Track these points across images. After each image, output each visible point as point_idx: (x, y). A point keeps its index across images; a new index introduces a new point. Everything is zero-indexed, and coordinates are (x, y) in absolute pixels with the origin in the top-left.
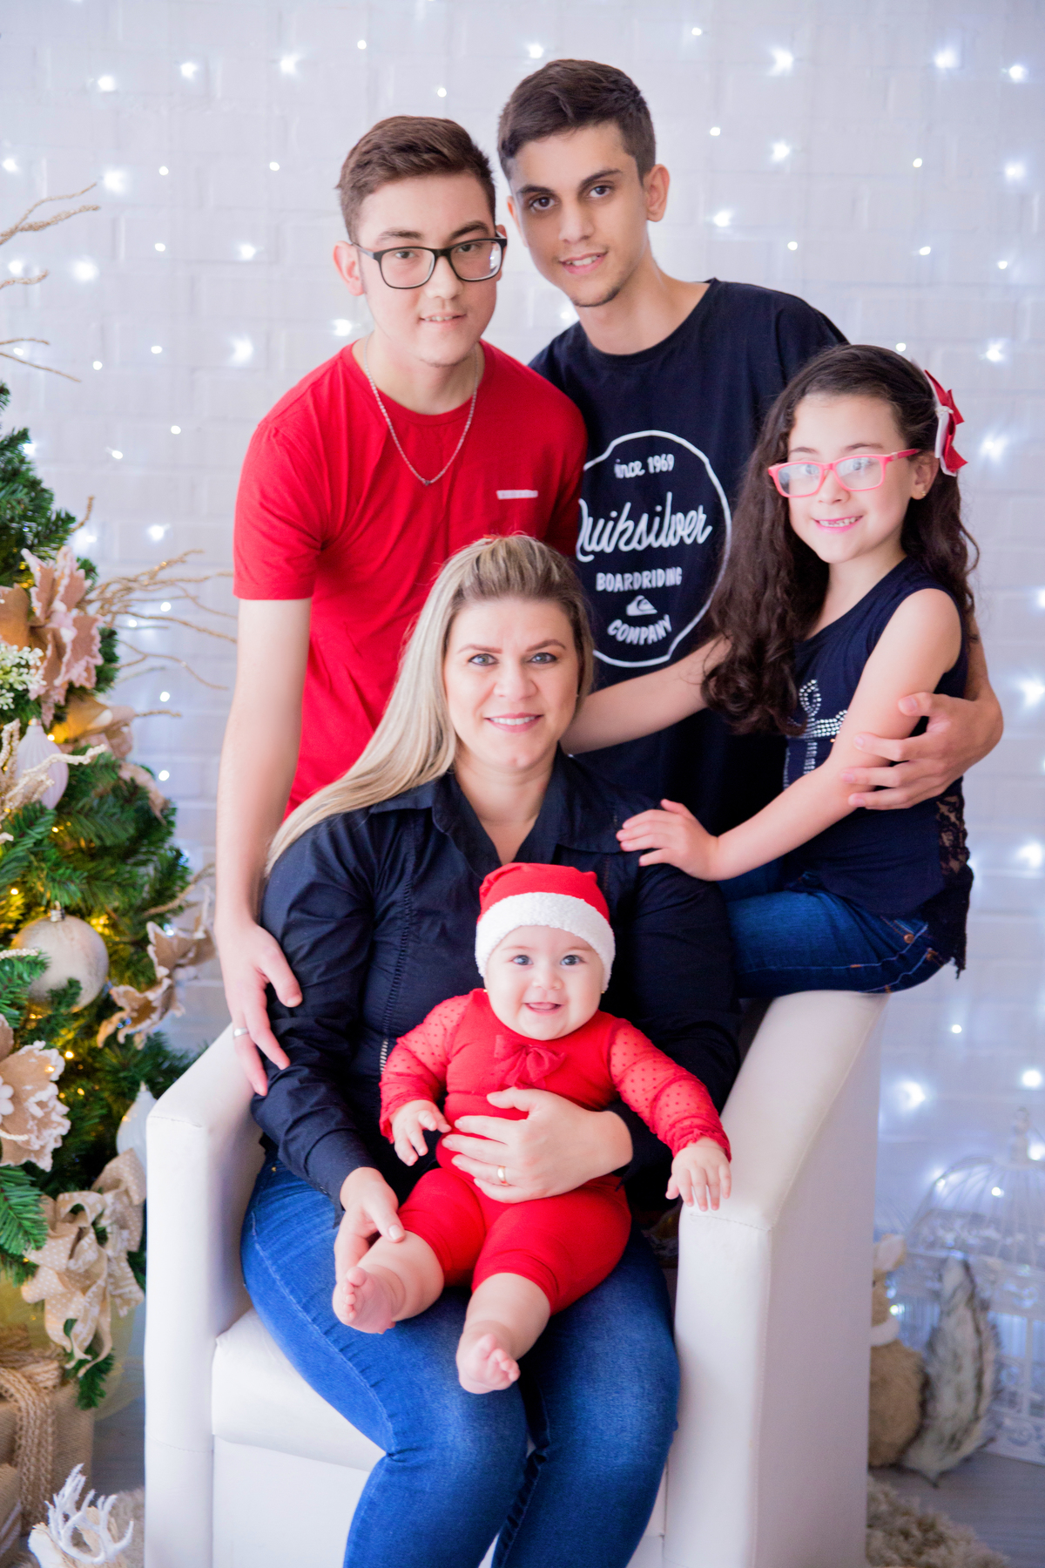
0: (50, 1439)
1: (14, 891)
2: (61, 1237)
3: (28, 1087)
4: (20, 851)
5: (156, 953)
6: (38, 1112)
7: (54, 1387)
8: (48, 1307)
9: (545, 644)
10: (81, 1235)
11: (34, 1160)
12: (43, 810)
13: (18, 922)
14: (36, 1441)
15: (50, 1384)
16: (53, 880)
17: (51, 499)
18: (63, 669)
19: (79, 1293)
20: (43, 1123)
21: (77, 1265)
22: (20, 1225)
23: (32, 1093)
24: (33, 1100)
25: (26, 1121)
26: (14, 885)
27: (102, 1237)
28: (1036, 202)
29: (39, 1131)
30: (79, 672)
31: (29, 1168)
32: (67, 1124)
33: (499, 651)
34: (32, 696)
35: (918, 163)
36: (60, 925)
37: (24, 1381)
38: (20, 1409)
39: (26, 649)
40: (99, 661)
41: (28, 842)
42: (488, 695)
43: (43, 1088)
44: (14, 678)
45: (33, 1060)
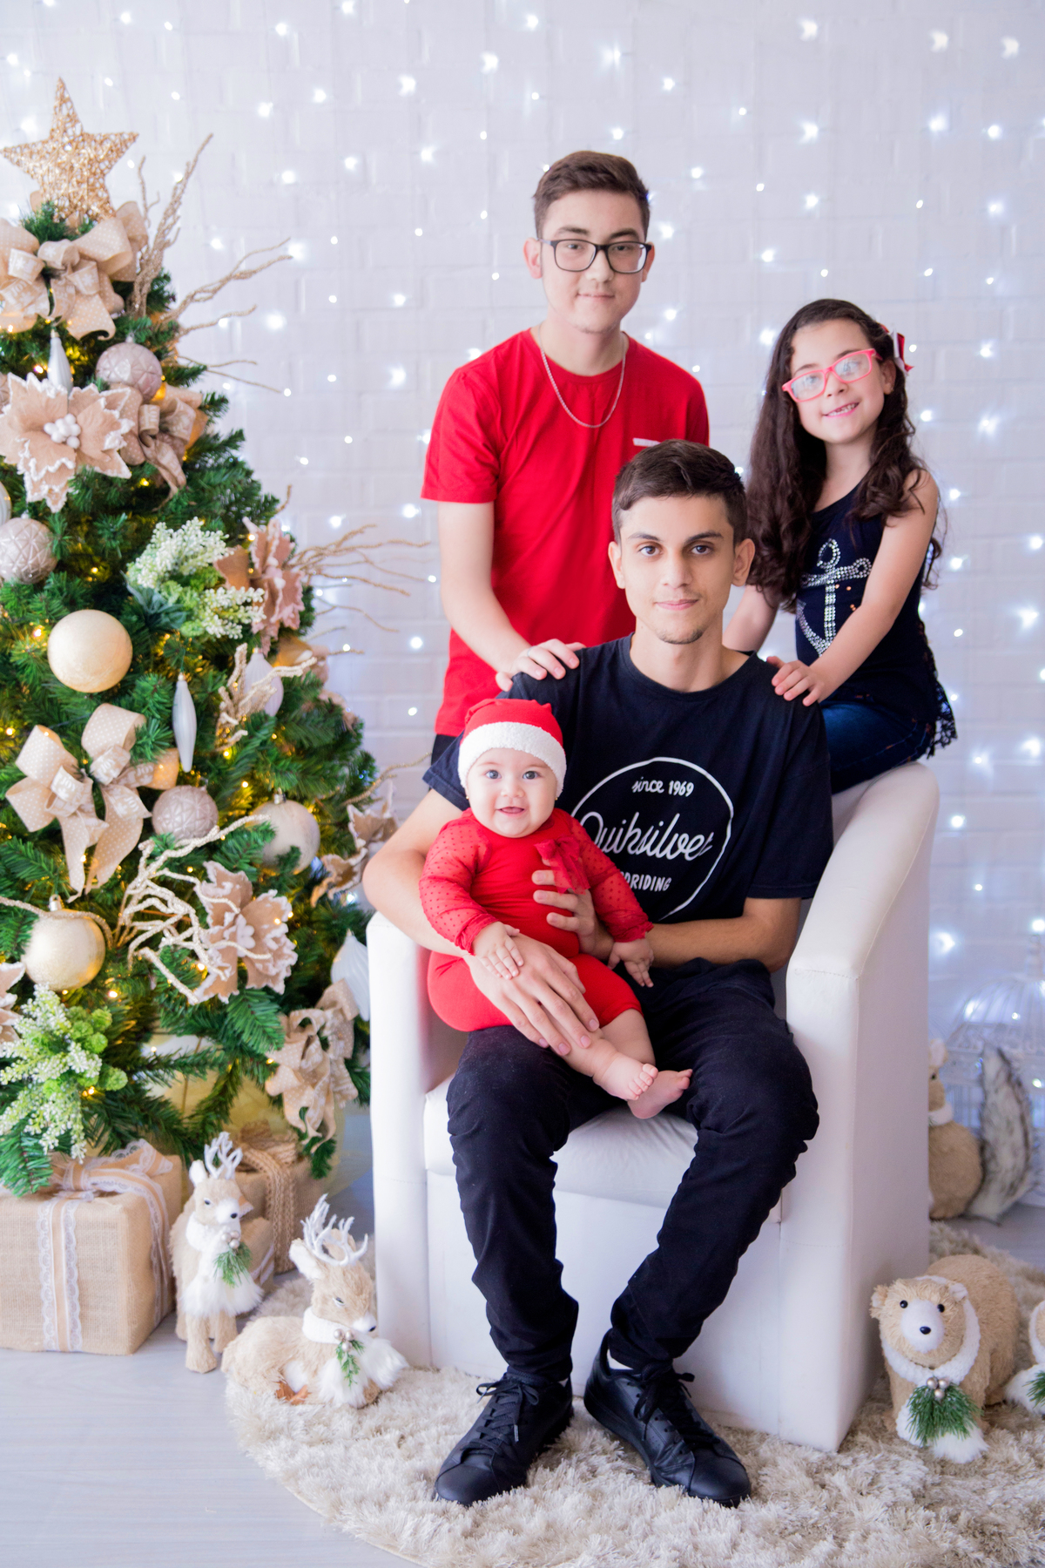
0: (292, 1202)
1: (245, 784)
2: (296, 1042)
3: (266, 927)
4: (250, 749)
5: (356, 828)
6: (274, 946)
7: (293, 1162)
8: (286, 1100)
10: (309, 1042)
11: (271, 985)
12: (267, 717)
13: (251, 805)
14: (282, 1202)
15: (289, 1160)
16: (276, 771)
17: (259, 488)
18: (277, 609)
19: (309, 1088)
20: (278, 955)
21: (308, 1065)
22: (264, 1032)
23: (269, 930)
24: (269, 936)
26: (245, 778)
27: (325, 1044)
28: (1014, 230)
29: (275, 960)
30: (288, 613)
31: (267, 990)
32: (295, 956)
34: (255, 630)
35: (920, 204)
36: (282, 806)
37: (270, 1158)
38: (268, 1178)
39: (251, 589)
40: (302, 608)
41: (256, 742)
43: (275, 928)
44: (241, 614)
45: (268, 905)
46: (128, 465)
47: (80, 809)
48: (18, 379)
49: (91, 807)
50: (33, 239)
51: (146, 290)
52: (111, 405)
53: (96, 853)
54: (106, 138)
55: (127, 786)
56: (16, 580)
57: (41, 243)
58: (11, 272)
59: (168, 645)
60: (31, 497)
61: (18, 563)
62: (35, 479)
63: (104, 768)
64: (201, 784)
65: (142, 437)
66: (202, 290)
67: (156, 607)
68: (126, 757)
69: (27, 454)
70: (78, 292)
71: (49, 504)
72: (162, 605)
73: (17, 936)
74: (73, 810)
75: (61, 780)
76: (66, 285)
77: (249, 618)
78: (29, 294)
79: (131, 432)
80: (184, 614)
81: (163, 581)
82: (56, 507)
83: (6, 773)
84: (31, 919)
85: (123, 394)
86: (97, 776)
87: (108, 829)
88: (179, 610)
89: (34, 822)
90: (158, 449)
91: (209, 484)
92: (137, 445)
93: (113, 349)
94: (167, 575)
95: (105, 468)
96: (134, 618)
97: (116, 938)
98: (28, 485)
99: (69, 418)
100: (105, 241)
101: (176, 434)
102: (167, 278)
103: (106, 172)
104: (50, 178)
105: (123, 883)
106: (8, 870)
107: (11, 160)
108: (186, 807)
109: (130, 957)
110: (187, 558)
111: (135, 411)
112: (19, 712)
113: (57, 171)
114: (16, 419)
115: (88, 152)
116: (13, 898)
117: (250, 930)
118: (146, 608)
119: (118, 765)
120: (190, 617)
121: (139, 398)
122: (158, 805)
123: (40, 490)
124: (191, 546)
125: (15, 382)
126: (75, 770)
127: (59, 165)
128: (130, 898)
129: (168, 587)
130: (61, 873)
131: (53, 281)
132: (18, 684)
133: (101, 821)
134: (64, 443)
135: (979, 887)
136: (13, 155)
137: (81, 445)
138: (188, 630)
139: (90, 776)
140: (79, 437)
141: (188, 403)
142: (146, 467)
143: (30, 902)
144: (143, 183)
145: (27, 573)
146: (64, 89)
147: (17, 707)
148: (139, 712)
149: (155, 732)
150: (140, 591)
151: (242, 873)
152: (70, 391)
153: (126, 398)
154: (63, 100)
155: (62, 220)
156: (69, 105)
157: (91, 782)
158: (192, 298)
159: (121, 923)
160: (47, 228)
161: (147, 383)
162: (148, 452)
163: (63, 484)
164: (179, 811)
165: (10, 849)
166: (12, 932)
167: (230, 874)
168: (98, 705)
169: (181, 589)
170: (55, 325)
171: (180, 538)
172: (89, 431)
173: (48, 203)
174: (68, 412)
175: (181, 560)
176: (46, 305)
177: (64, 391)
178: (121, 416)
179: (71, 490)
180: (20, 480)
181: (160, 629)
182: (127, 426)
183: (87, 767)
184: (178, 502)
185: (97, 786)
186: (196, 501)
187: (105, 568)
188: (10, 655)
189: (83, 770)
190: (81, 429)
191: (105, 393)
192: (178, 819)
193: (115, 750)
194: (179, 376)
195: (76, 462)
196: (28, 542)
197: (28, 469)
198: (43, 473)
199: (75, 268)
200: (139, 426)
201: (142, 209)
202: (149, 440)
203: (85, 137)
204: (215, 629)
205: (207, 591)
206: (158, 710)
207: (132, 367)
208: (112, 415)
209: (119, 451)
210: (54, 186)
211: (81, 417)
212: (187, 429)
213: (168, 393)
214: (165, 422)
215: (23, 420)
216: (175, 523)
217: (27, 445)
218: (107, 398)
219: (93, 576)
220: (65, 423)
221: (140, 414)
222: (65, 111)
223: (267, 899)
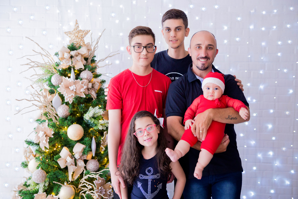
1: (106, 158)
3: (108, 189)
6: (109, 194)
13: (106, 163)
23: (108, 190)
25: (107, 195)
28: (267, 48)
29: (109, 197)
35: (248, 43)
43: (110, 190)
44: (106, 125)
45: (108, 185)
46: (85, 94)
47: (72, 164)
48: (65, 77)
49: (74, 164)
50: (69, 50)
51: (91, 59)
52: (82, 83)
53: (74, 173)
54: (84, 31)
55: (81, 159)
56: (62, 117)
57: (71, 51)
58: (64, 57)
59: (91, 131)
60: (66, 101)
61: (62, 114)
62: (67, 98)
63: (77, 156)
64: (96, 159)
65: (88, 89)
66: (102, 60)
67: (89, 123)
68: (82, 154)
69: (65, 93)
70: (77, 60)
71: (69, 102)
72: (90, 123)
73: (57, 190)
74: (70, 164)
75: (68, 158)
76: (75, 59)
77: (107, 126)
78: (68, 61)
79: (86, 88)
80: (95, 125)
81: (90, 118)
82: (70, 103)
83: (57, 156)
84: (60, 187)
85: (85, 81)
86: (75, 158)
87: (77, 168)
88: (94, 124)
89: (62, 167)
90: (91, 91)
91: (101, 98)
92: (87, 91)
93: (83, 72)
94: (91, 117)
95: (80, 95)
96: (85, 125)
97: (78, 190)
98: (65, 99)
99: (74, 86)
100: (83, 51)
101: (95, 88)
102: (95, 56)
103: (84, 37)
104: (73, 38)
105: (79, 179)
106: (56, 176)
107: (66, 34)
108: (93, 164)
109: (80, 195)
110: (95, 114)
111: (87, 84)
112: (61, 143)
113: (75, 37)
114: (64, 86)
115: (81, 34)
116: (57, 182)
117: (104, 190)
118: (87, 123)
119: (80, 156)
120: (96, 125)
121: (88, 82)
122: (87, 163)
123: (67, 100)
124: (96, 112)
125: (64, 78)
126: (71, 156)
127: (75, 36)
128: (81, 182)
129: (92, 120)
130: (67, 177)
131: (72, 58)
132: (61, 138)
133: (76, 167)
134: (73, 90)
135: (259, 183)
136: (66, 33)
137: (76, 91)
138: (95, 128)
139: (74, 158)
140: (76, 89)
141: (98, 82)
142: (89, 95)
143: (61, 183)
144: (91, 38)
145: (64, 116)
146: (77, 21)
147: (61, 142)
148: (85, 145)
149: (87, 149)
150: (86, 120)
151: (103, 178)
152: (74, 80)
153: (85, 82)
154: (77, 23)
155: (75, 46)
156: (78, 24)
157: (74, 159)
158: (100, 61)
159: (79, 187)
160: (72, 48)
161: (90, 78)
162: (89, 92)
163: (72, 99)
164: (91, 165)
165: (57, 172)
166: (56, 189)
167: (101, 178)
168: (77, 143)
169: (94, 120)
170: (72, 67)
171: (94, 110)
172: (78, 88)
173: (73, 43)
174: (74, 84)
175: (94, 114)
176: (71, 63)
177: (73, 81)
178: (84, 85)
179: (74, 100)
180: (64, 97)
181: (90, 127)
182: (85, 87)
183: (74, 155)
184: (95, 102)
185: (75, 159)
186: (98, 101)
187: (80, 114)
188: (60, 133)
189: (73, 156)
190: (76, 88)
191: (81, 81)
192: (91, 166)
193: (79, 153)
194: (97, 76)
195: (75, 94)
196: (64, 110)
197: (66, 95)
198: (68, 96)
199: (77, 56)
200: (88, 87)
201: (91, 43)
202: (90, 89)
203: (81, 31)
204: (101, 128)
205: (99, 120)
206: (88, 144)
207: (87, 75)
208: (82, 85)
209: (84, 92)
210: (74, 40)
211: (76, 85)
212: (97, 87)
213: (94, 80)
214: (93, 86)
215: (65, 86)
216: (94, 106)
217: (65, 91)
218: (82, 82)
219: (77, 116)
220: (73, 87)
221: (88, 84)
222: (77, 26)
223: (108, 184)
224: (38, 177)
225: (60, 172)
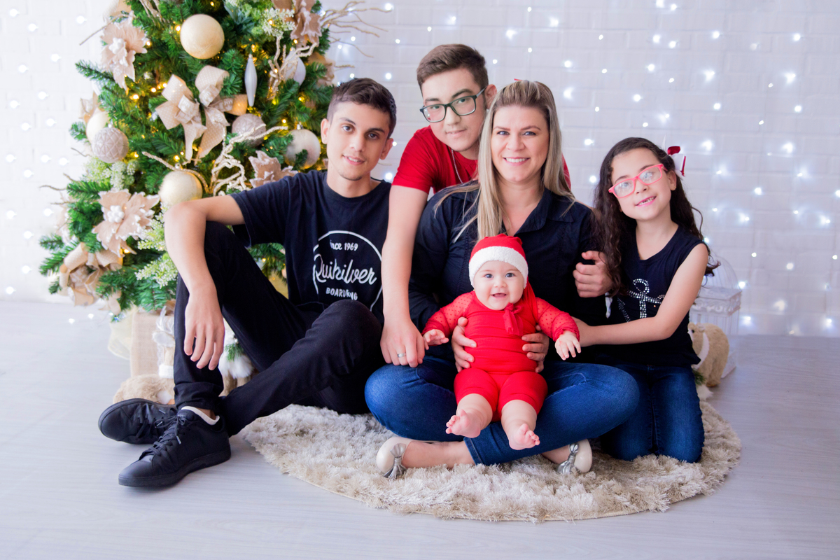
4: (285, 99)
9: (529, 127)
12: (296, 83)
16: (299, 113)
18: (304, 28)
26: (283, 116)
30: (311, 34)
33: (509, 130)
36: (302, 132)
40: (321, 36)
42: (504, 148)
44: (283, 26)
47: (193, 119)
49: (198, 118)
53: (201, 144)
55: (220, 110)
63: (206, 98)
64: (258, 114)
67: (240, 20)
68: (217, 92)
72: (242, 19)
73: (156, 181)
74: (189, 119)
75: (184, 102)
77: (287, 26)
80: (253, 23)
83: (157, 100)
84: (166, 171)
86: (202, 102)
87: (207, 130)
88: (251, 21)
89: (168, 123)
96: (228, 24)
97: (209, 187)
105: (213, 159)
108: (249, 123)
118: (235, 21)
119: (212, 95)
120: (256, 24)
122: (235, 121)
126: (191, 98)
128: (217, 165)
129: (245, 8)
133: (203, 126)
138: (255, 32)
139: (199, 102)
148: (226, 70)
149: (233, 81)
150: (231, 10)
151: (275, 158)
157: (198, 104)
159: (212, 180)
165: (156, 137)
166: (156, 177)
167: (269, 157)
168: (204, 65)
169: (251, 8)
183: (197, 96)
185: (202, 108)
189: (195, 98)
193: (211, 88)
204: (268, 31)
205: (265, 10)
206: (236, 70)
223: (287, 171)
224: (106, 144)
225: (161, 136)
